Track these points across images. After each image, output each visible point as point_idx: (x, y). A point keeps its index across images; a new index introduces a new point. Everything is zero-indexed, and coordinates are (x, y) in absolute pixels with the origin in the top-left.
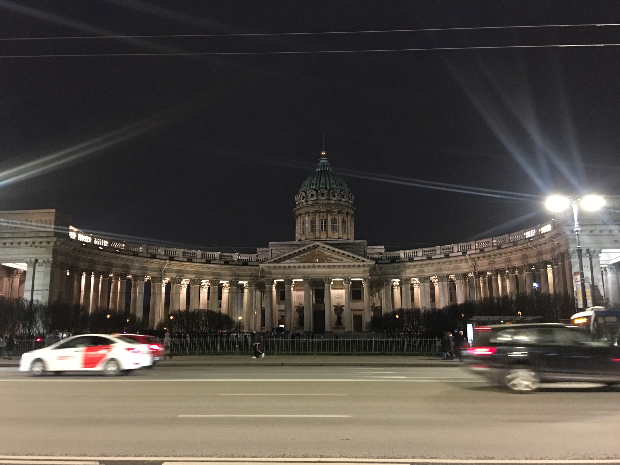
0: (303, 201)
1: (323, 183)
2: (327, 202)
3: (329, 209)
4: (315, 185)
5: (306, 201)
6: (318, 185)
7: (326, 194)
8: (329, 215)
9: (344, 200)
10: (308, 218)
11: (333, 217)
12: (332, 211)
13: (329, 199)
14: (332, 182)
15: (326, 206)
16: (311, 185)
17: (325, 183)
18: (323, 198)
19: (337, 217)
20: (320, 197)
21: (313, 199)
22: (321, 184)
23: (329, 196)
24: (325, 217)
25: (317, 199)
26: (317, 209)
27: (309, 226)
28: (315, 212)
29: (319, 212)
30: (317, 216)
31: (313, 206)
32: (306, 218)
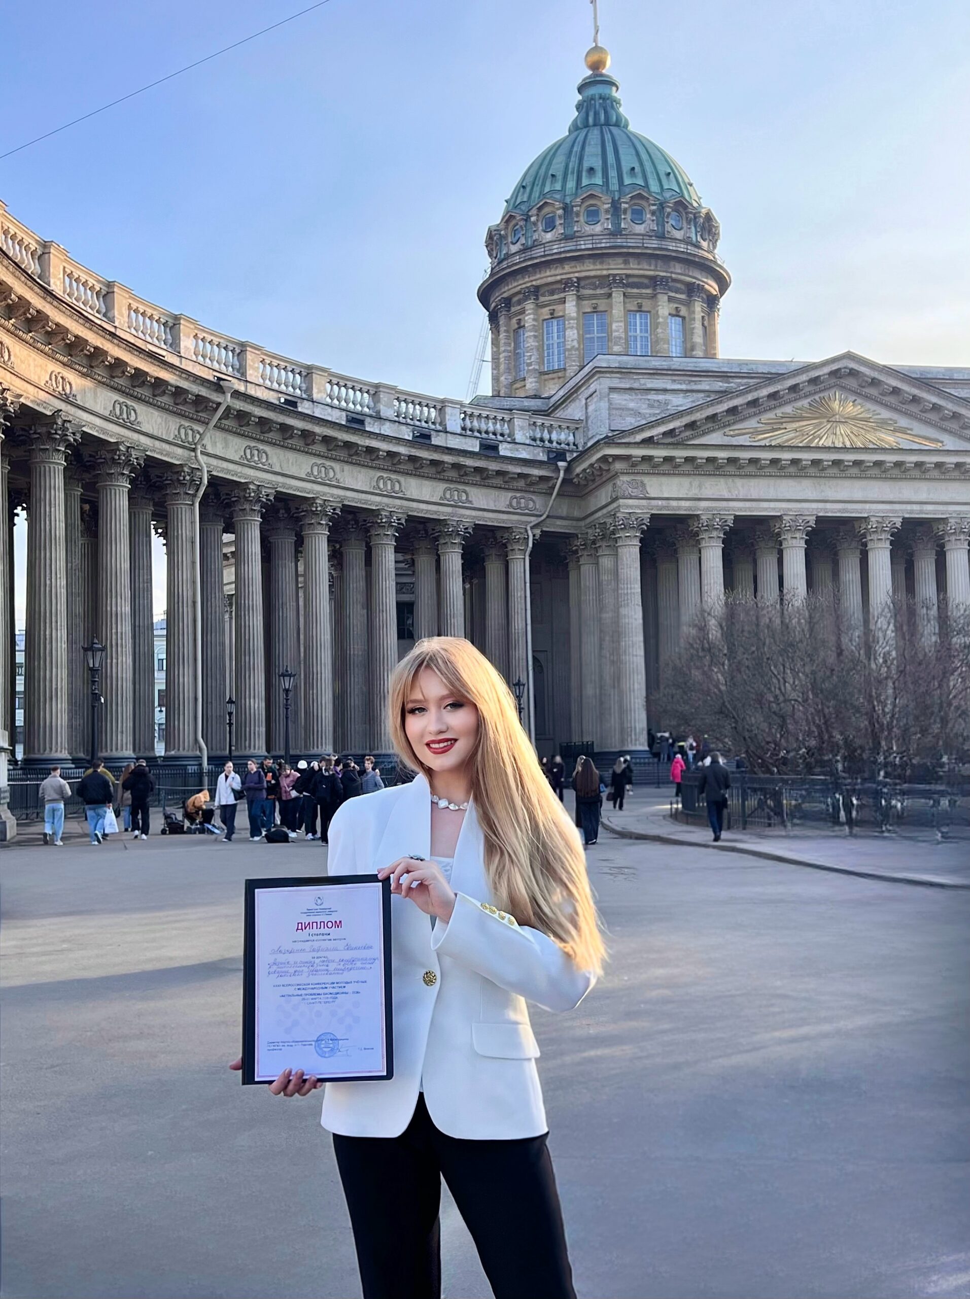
0: (549, 236)
1: (633, 169)
2: (654, 243)
4: (599, 174)
5: (566, 238)
6: (613, 173)
7: (653, 213)
8: (663, 299)
10: (578, 306)
12: (669, 283)
13: (660, 236)
15: (653, 262)
16: (584, 174)
18: (640, 229)
19: (684, 311)
20: (628, 225)
21: (598, 228)
22: (625, 168)
23: (661, 222)
24: (647, 305)
25: (617, 232)
26: (615, 268)
27: (581, 339)
28: (608, 282)
29: (625, 282)
30: (617, 296)
31: (598, 256)
32: (571, 307)
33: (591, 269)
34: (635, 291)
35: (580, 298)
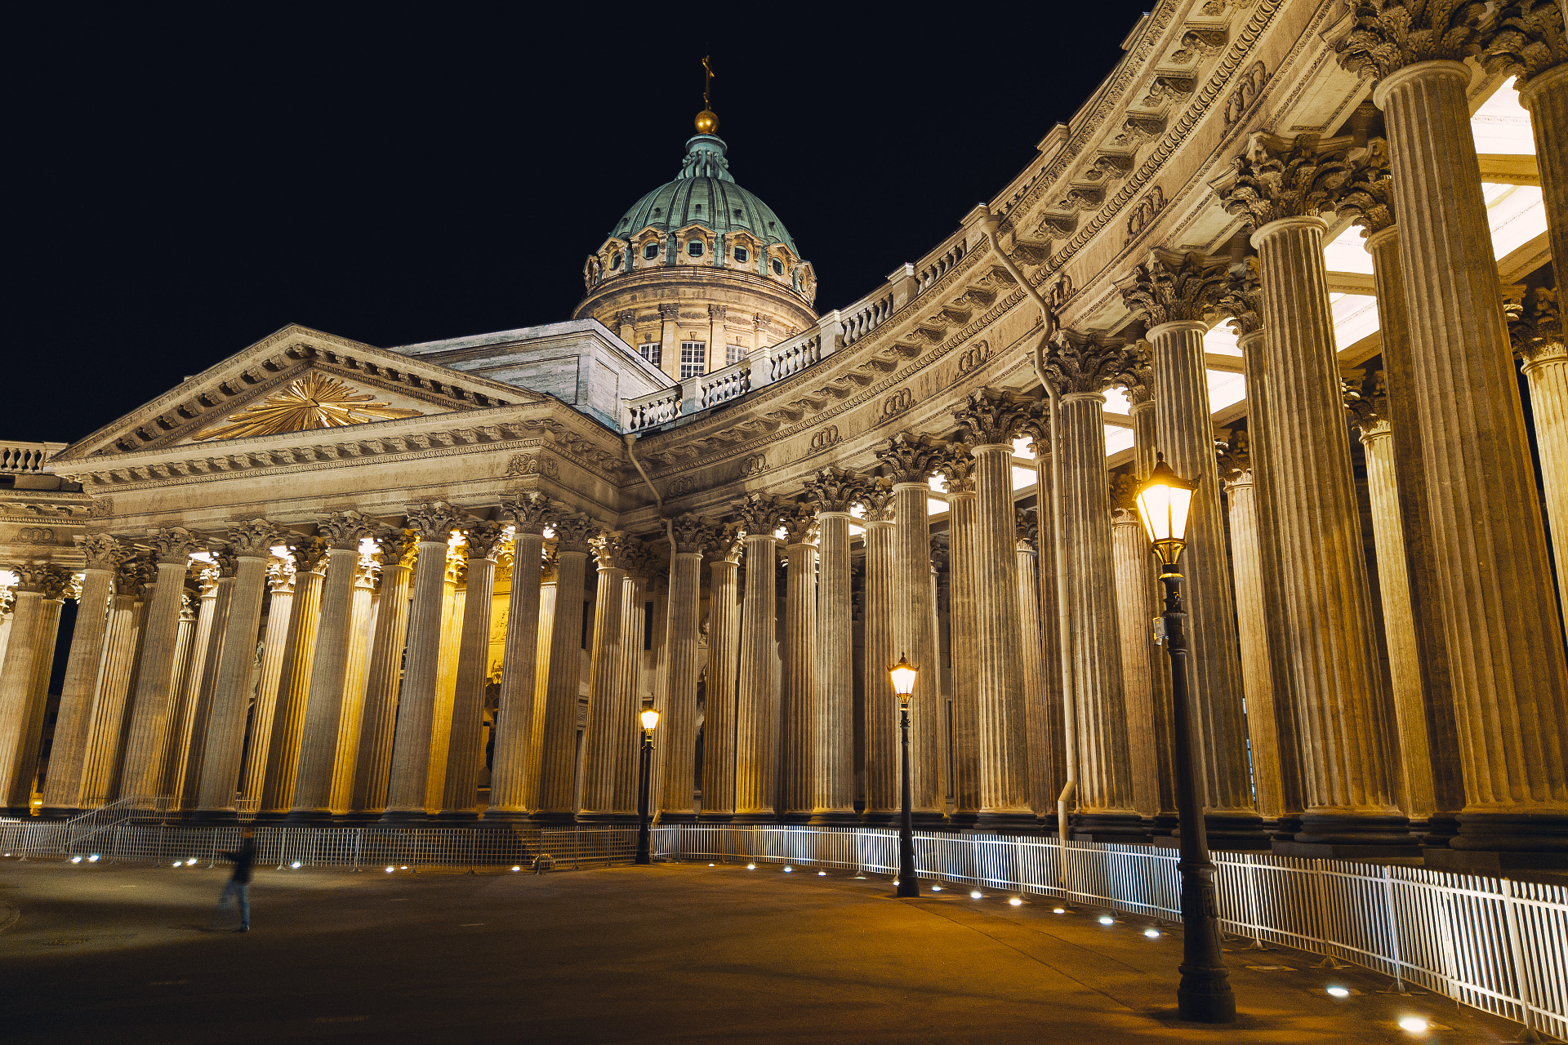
1: (658, 210)
2: (662, 275)
3: (671, 302)
7: (663, 245)
9: (739, 266)
11: (684, 334)
12: (681, 310)
13: (670, 266)
14: (694, 202)
15: (659, 292)
17: (665, 211)
18: (650, 263)
19: (703, 335)
20: (641, 262)
23: (672, 254)
34: (646, 323)
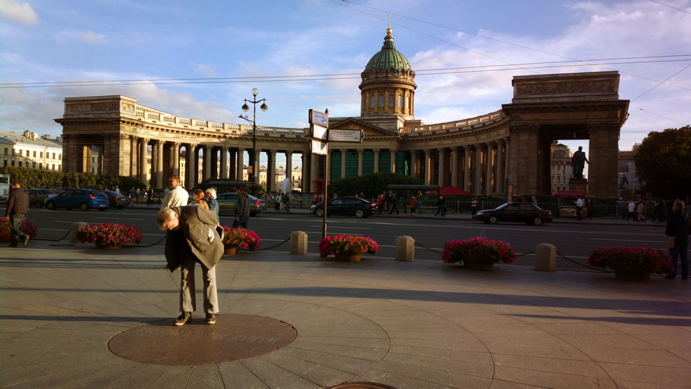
1: (382, 62)
4: (375, 64)
5: (368, 79)
6: (378, 63)
7: (385, 72)
8: (387, 92)
9: (401, 77)
12: (389, 88)
13: (386, 77)
15: (385, 84)
16: (373, 64)
18: (381, 76)
21: (373, 77)
23: (387, 74)
24: (383, 93)
25: (376, 78)
26: (376, 86)
27: (370, 102)
28: (374, 89)
29: (378, 89)
30: (376, 92)
31: (372, 83)
32: (368, 95)
33: (371, 87)
35: (370, 93)
